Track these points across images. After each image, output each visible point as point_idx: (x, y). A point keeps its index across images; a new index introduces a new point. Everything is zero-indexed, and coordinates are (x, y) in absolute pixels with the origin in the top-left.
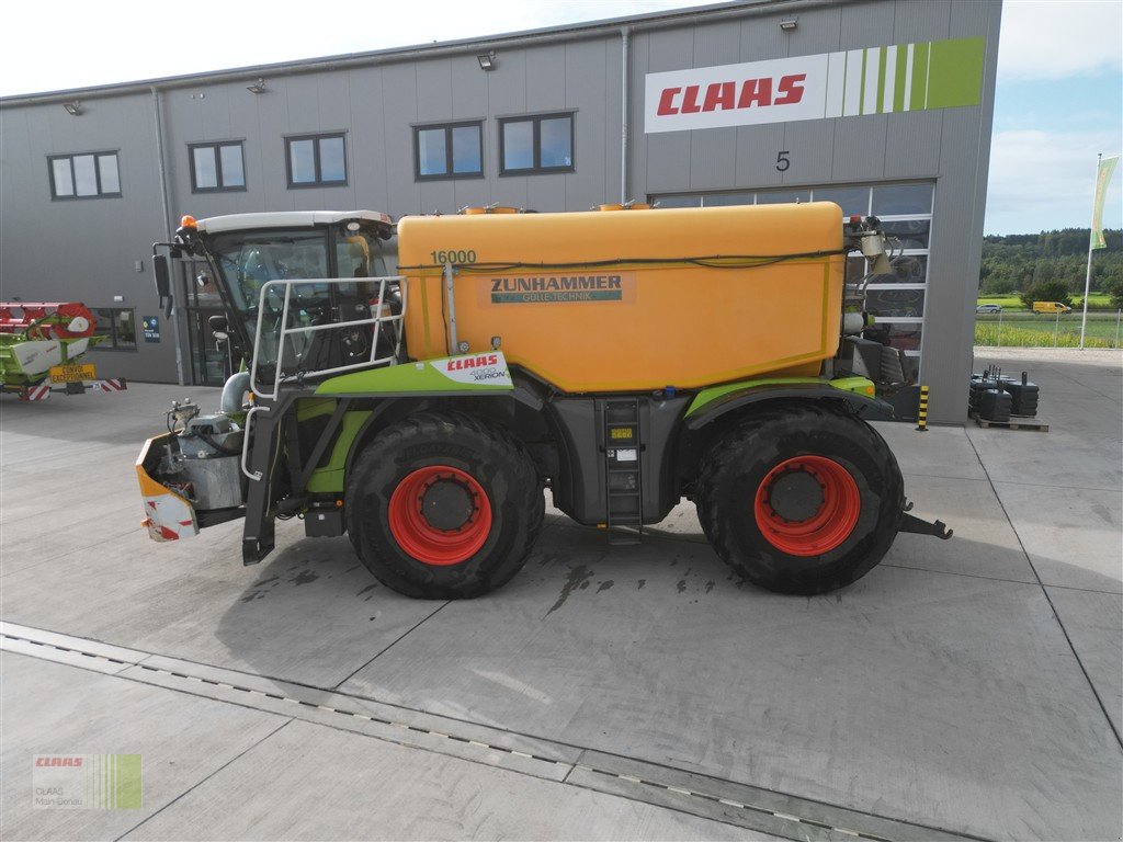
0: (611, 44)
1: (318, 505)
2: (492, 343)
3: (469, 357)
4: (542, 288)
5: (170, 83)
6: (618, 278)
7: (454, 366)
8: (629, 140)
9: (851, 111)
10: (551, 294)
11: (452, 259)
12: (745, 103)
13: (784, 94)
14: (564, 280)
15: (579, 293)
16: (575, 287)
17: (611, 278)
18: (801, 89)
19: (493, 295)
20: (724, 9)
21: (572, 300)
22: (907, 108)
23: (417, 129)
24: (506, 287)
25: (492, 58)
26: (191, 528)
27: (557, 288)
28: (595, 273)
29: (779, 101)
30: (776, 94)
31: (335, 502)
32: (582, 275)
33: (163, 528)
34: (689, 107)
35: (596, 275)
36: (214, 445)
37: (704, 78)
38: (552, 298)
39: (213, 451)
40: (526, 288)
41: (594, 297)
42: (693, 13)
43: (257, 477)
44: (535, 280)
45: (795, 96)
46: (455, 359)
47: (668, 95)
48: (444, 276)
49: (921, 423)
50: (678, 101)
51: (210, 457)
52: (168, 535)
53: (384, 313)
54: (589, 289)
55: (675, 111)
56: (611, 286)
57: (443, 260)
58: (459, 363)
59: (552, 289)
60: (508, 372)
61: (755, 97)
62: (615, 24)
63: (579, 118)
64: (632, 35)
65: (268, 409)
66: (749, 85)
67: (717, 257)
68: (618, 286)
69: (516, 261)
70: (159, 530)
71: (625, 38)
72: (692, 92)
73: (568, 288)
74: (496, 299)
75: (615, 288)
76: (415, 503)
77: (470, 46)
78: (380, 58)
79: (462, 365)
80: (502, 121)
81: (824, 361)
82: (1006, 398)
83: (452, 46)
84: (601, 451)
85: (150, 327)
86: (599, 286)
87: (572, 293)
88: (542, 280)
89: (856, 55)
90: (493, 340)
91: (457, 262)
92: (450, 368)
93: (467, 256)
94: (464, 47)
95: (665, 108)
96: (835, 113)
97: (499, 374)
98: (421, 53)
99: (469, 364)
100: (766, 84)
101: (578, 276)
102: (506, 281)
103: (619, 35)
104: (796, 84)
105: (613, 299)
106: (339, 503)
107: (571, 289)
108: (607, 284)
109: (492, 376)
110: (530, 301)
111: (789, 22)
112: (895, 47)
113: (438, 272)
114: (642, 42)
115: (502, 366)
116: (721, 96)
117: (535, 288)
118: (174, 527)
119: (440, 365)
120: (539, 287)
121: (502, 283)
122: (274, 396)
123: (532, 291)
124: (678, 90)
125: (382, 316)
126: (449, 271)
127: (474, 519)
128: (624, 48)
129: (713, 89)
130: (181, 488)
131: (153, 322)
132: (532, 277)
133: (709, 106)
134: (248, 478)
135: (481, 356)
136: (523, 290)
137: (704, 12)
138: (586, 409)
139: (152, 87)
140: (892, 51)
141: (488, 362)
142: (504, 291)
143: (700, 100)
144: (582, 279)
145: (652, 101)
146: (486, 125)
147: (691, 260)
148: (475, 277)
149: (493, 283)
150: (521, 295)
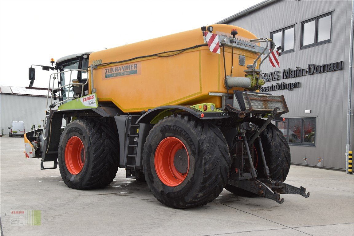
4: (117, 71)
6: (136, 65)
10: (119, 73)
11: (97, 63)
14: (122, 67)
15: (126, 72)
16: (125, 70)
17: (134, 65)
19: (105, 75)
21: (124, 75)
24: (109, 72)
26: (32, 155)
27: (121, 70)
33: (26, 153)
35: (130, 65)
38: (119, 75)
40: (113, 71)
41: (130, 73)
43: (45, 139)
52: (27, 156)
56: (134, 69)
59: (119, 71)
60: (97, 102)
65: (48, 116)
67: (163, 53)
68: (136, 68)
69: (111, 62)
73: (123, 70)
74: (106, 77)
75: (136, 69)
79: (86, 99)
84: (128, 137)
87: (124, 72)
88: (117, 68)
93: (100, 61)
97: (93, 103)
99: (88, 99)
105: (135, 74)
110: (114, 76)
115: (95, 100)
117: (115, 72)
121: (108, 70)
122: (50, 112)
132: (114, 67)
135: (90, 96)
136: (112, 73)
138: (124, 119)
141: (92, 98)
142: (108, 74)
144: (127, 66)
147: (156, 55)
148: (101, 69)
149: (106, 70)
150: (112, 74)
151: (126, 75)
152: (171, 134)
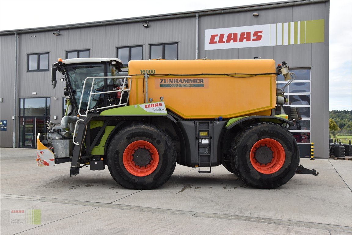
0: (192, 20)
1: (94, 159)
2: (161, 99)
3: (152, 103)
4: (177, 82)
5: (23, 31)
6: (203, 80)
7: (147, 106)
8: (199, 53)
9: (280, 43)
10: (180, 84)
11: (147, 72)
12: (241, 40)
13: (255, 37)
14: (184, 80)
15: (189, 84)
16: (188, 82)
17: (200, 80)
18: (261, 36)
19: (160, 84)
20: (233, 9)
21: (187, 87)
22: (299, 43)
23: (118, 48)
24: (165, 82)
25: (148, 23)
26: (54, 162)
27: (182, 82)
28: (195, 78)
29: (253, 40)
30: (252, 37)
31: (101, 159)
32: (191, 79)
33: (44, 161)
34: (221, 41)
35: (195, 79)
36: (61, 135)
37: (226, 31)
38: (180, 86)
39: (61, 137)
40: (171, 82)
41: (194, 86)
42: (222, 10)
43: (78, 144)
44: (175, 80)
45: (259, 38)
46: (148, 104)
47: (213, 37)
48: (144, 78)
49: (312, 157)
50: (217, 39)
51: (60, 139)
52: (46, 164)
53: (125, 88)
54: (193, 83)
55: (216, 42)
56: (200, 82)
57: (144, 73)
58: (149, 105)
59: (180, 83)
60: (165, 109)
61: (245, 38)
62: (194, 13)
63: (180, 44)
64: (200, 16)
65: (83, 120)
66: (242, 34)
67: (235, 74)
68: (203, 82)
69: (169, 74)
70: (43, 162)
71: (197, 18)
72: (222, 36)
73: (186, 83)
74: (161, 86)
75: (201, 83)
76: (131, 157)
77: (140, 19)
78: (105, 23)
79: (150, 106)
80: (151, 45)
81: (272, 109)
82: (342, 148)
83: (133, 19)
84: (197, 139)
85: (3, 124)
86: (196, 82)
87: (187, 84)
88: (177, 80)
89: (279, 25)
90: (161, 97)
91: (149, 74)
92: (146, 107)
93: (152, 71)
94: (138, 20)
95: (212, 41)
96: (273, 44)
97: (163, 109)
98: (121, 21)
99: (153, 106)
100: (249, 34)
101: (189, 79)
102: (165, 80)
103: (195, 16)
104: (259, 34)
105: (201, 87)
106: (102, 159)
107: (187, 83)
108: (199, 82)
109: (160, 110)
110: (173, 87)
111: (256, 13)
112: (293, 23)
113: (143, 76)
114: (203, 19)
115: (163, 107)
116: (232, 38)
117: (175, 83)
118: (48, 161)
119: (143, 106)
120: (176, 82)
121: (164, 80)
122: (86, 116)
123: (173, 83)
124: (217, 35)
125: (124, 89)
126: (146, 76)
127: (151, 163)
128: (197, 21)
129: (230, 35)
130: (50, 148)
131: (5, 122)
132: (173, 79)
133: (228, 41)
134: (74, 144)
135: (156, 103)
136: (170, 83)
137: (226, 9)
138: (192, 124)
139: (15, 33)
140: (292, 24)
141: (159, 105)
142: (164, 83)
143: (225, 39)
144: (190, 80)
145: (207, 39)
146: (144, 47)
147: (227, 75)
148: (154, 79)
149: (161, 80)
150: (170, 85)
151: (189, 87)
152: (268, 136)
